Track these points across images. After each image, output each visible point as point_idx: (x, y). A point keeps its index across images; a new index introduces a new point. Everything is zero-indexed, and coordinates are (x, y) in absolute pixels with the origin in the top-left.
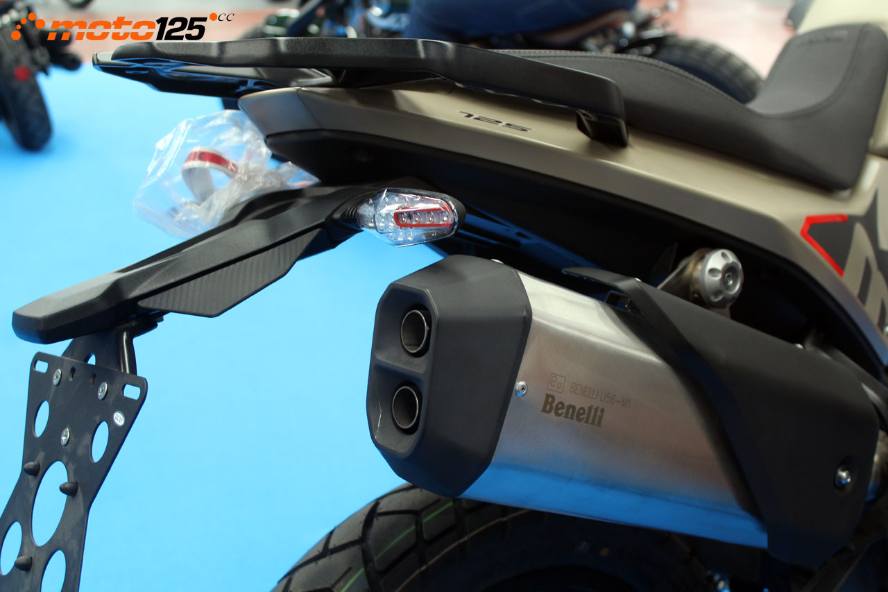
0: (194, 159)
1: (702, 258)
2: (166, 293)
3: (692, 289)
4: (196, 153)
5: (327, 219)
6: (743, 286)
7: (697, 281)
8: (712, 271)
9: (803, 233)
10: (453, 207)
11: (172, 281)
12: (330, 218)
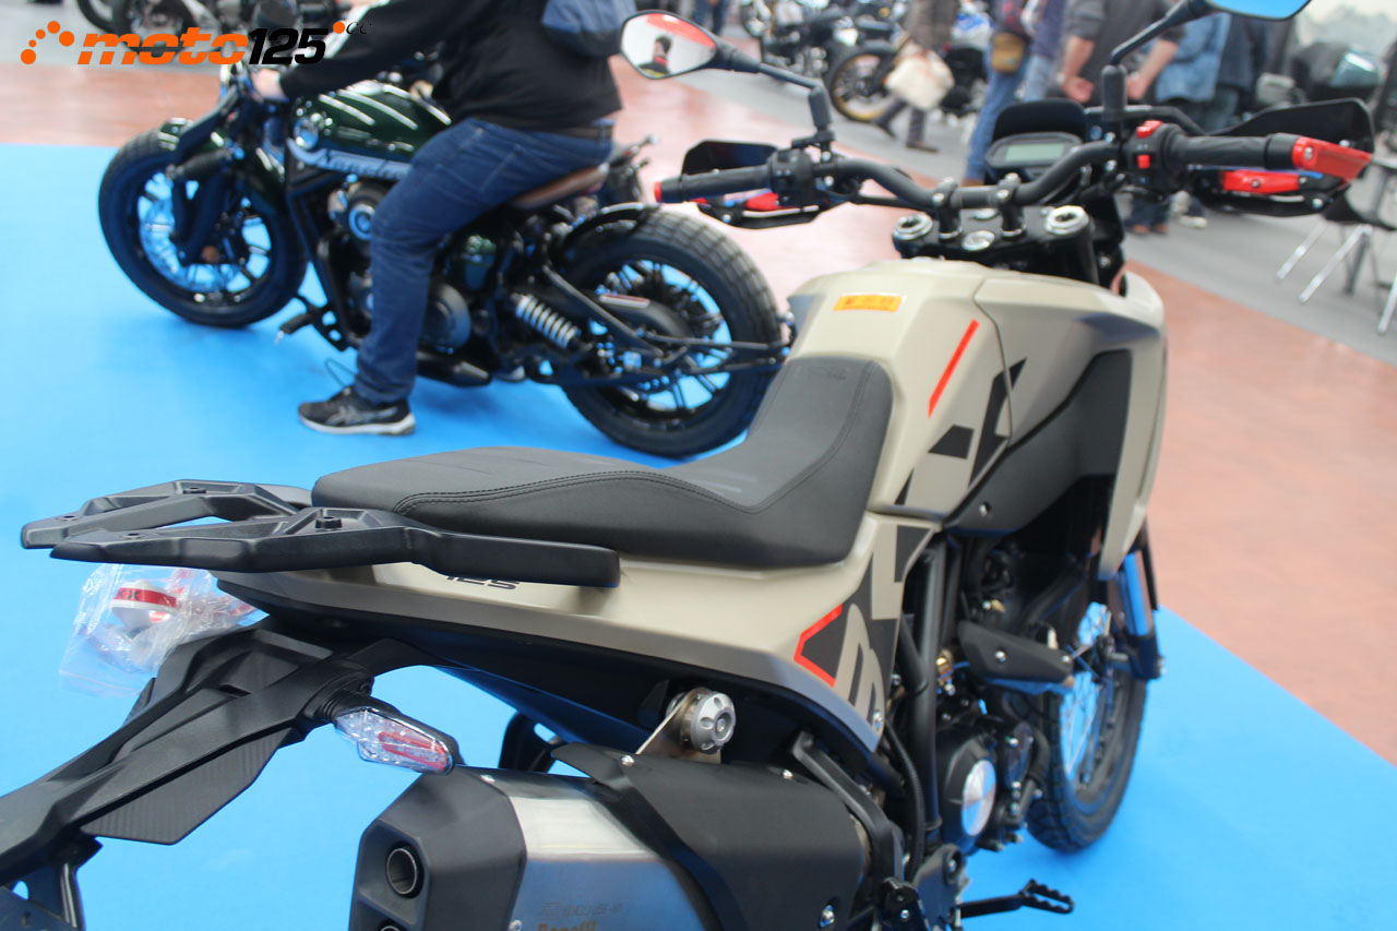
0: (129, 598)
1: (694, 701)
2: (113, 813)
3: (682, 734)
4: (131, 590)
5: (297, 716)
6: (736, 729)
7: (688, 724)
8: (705, 719)
9: (796, 659)
10: (446, 749)
11: (120, 795)
12: (301, 714)
